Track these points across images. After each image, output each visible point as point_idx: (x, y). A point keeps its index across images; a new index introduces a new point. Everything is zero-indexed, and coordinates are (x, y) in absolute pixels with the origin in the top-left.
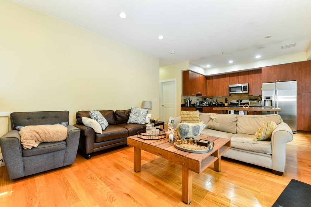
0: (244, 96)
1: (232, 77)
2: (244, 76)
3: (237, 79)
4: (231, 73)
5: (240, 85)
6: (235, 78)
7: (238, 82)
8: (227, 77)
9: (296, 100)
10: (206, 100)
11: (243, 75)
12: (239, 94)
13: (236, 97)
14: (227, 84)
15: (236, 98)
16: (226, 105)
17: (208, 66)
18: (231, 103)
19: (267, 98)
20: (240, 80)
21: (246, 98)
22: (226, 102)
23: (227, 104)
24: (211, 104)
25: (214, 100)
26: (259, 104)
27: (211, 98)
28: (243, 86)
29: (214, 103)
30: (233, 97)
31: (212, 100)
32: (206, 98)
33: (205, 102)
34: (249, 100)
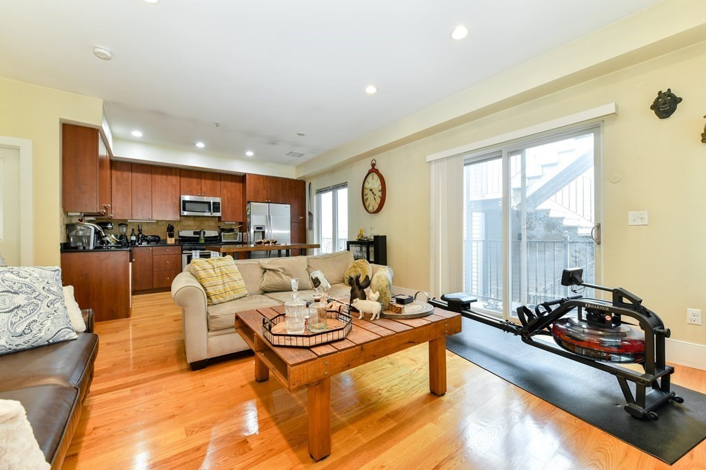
0: (207, 223)
1: (188, 179)
2: (211, 181)
3: (198, 185)
4: (184, 167)
5: (206, 199)
6: (194, 181)
7: (199, 191)
8: (176, 175)
9: (288, 232)
10: (107, 228)
11: (210, 179)
12: (197, 218)
13: (191, 223)
14: (176, 192)
15: (190, 226)
16: (171, 241)
17: (137, 134)
18: (180, 237)
19: (258, 228)
20: (204, 189)
21: (211, 226)
22: (171, 236)
23: (173, 239)
24: (124, 240)
25: (133, 230)
26: (238, 239)
27: (123, 223)
28: (212, 202)
29: (134, 238)
30: (184, 224)
31: (127, 229)
32: (107, 224)
33: (113, 236)
34: (219, 230)
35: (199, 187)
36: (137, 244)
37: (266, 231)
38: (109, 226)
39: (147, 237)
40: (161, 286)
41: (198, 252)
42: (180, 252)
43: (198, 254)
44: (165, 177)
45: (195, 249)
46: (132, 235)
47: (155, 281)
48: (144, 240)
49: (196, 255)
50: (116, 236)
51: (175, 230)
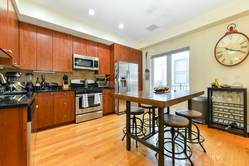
0: (88, 75)
1: (78, 43)
2: (93, 47)
3: (84, 48)
5: (90, 58)
7: (85, 52)
8: (70, 39)
9: (137, 81)
10: (15, 77)
11: (91, 45)
14: (70, 51)
15: (77, 76)
16: (66, 87)
18: (72, 84)
20: (88, 51)
21: (90, 77)
22: (66, 83)
23: (67, 85)
24: (31, 87)
25: (38, 78)
26: (107, 85)
27: (29, 73)
28: (93, 60)
29: (38, 85)
30: (74, 75)
31: (33, 78)
32: (15, 73)
33: (19, 83)
34: (95, 80)
35: (85, 50)
36: (41, 89)
37: (127, 80)
38: (18, 75)
39: (48, 84)
40: (60, 122)
41: (87, 94)
42: (74, 95)
43: (87, 96)
44: (62, 39)
45: (84, 93)
46: (36, 83)
47: (55, 118)
48: (46, 86)
49: (85, 98)
50: (23, 83)
51: (69, 79)
